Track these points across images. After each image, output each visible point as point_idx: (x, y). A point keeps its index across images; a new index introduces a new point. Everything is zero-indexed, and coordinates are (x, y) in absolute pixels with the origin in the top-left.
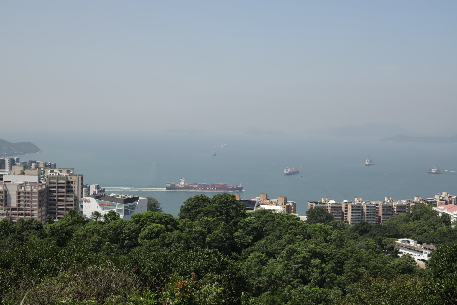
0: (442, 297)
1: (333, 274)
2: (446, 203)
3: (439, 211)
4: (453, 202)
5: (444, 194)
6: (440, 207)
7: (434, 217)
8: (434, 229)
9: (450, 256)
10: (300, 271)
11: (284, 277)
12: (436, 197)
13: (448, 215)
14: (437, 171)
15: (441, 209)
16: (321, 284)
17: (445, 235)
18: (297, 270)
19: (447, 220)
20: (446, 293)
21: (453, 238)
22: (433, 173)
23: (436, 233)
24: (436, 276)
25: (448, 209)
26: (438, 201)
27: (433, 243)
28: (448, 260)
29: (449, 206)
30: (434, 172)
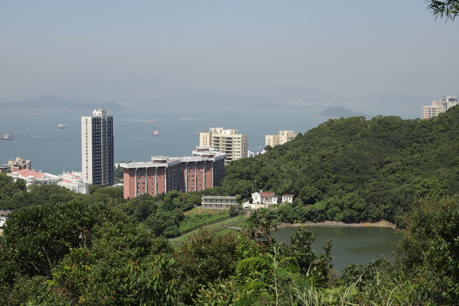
0: (17, 261)
2: (20, 168)
3: (14, 176)
4: (27, 167)
5: (18, 159)
6: (14, 173)
7: (10, 183)
8: (10, 195)
9: (22, 220)
12: (10, 163)
13: (23, 180)
14: (9, 137)
15: (15, 175)
17: (21, 200)
19: (22, 185)
20: (20, 256)
21: (29, 202)
22: (5, 139)
23: (12, 199)
24: (9, 241)
25: (23, 174)
26: (12, 167)
27: (10, 209)
28: (19, 225)
29: (23, 171)
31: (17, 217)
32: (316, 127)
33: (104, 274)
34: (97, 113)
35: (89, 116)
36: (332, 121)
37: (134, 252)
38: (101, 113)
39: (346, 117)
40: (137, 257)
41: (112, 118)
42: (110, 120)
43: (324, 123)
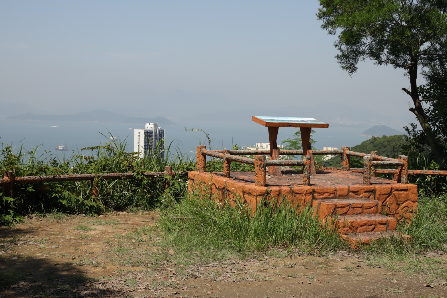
14: (63, 148)
22: (60, 150)
30: (60, 148)
32: (360, 144)
34: (150, 127)
35: (142, 129)
36: (375, 139)
38: (153, 126)
39: (388, 135)
41: (163, 132)
42: (161, 134)
43: (367, 141)
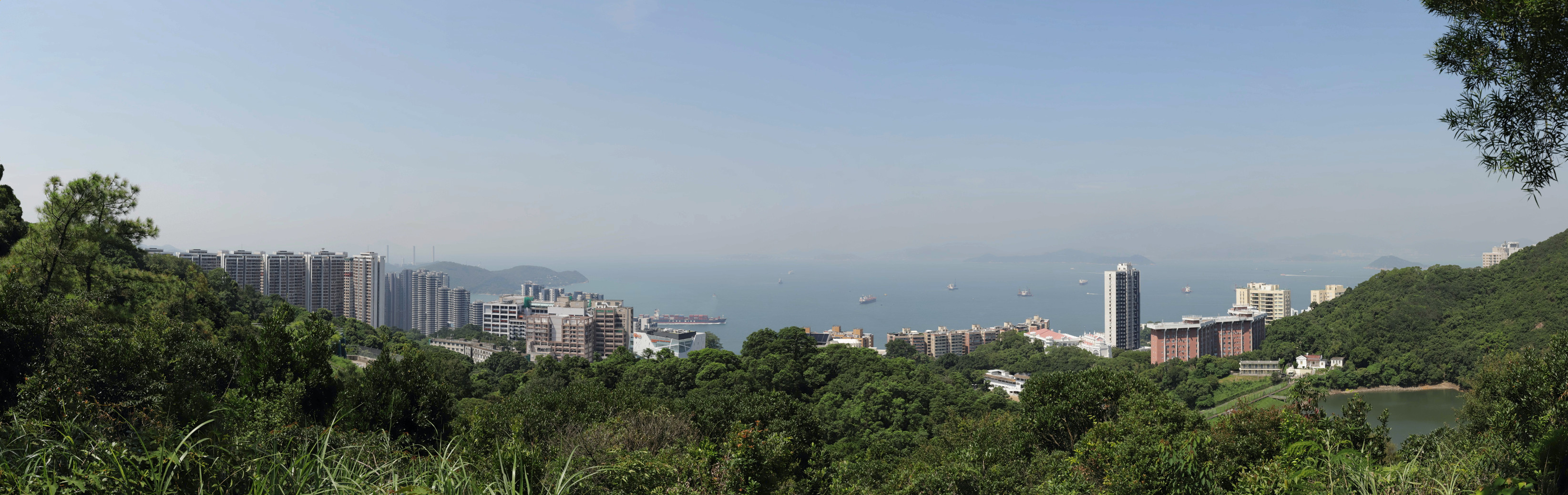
0: (1035, 432)
1: (919, 415)
2: (1038, 328)
3: (1031, 337)
4: (1046, 327)
5: (1036, 318)
6: (1031, 333)
7: (1026, 344)
8: (1026, 356)
9: (1042, 387)
10: (881, 413)
11: (862, 421)
12: (1028, 321)
13: (1041, 340)
14: (1027, 292)
15: (1033, 335)
16: (905, 426)
17: (1038, 362)
18: (877, 412)
19: (1040, 346)
20: (1039, 428)
21: (1047, 366)
23: (1029, 362)
24: (1028, 410)
25: (1041, 335)
26: (1030, 326)
27: (1026, 372)
28: (1039, 392)
29: (1041, 330)
30: (1024, 294)
31: (1036, 383)
32: (1368, 280)
33: (1132, 453)
34: (1122, 268)
35: (1113, 271)
36: (1384, 272)
37: (1165, 428)
38: (1126, 267)
39: (1399, 268)
40: (1169, 434)
41: (1138, 273)
42: (1137, 275)
43: (1376, 275)
